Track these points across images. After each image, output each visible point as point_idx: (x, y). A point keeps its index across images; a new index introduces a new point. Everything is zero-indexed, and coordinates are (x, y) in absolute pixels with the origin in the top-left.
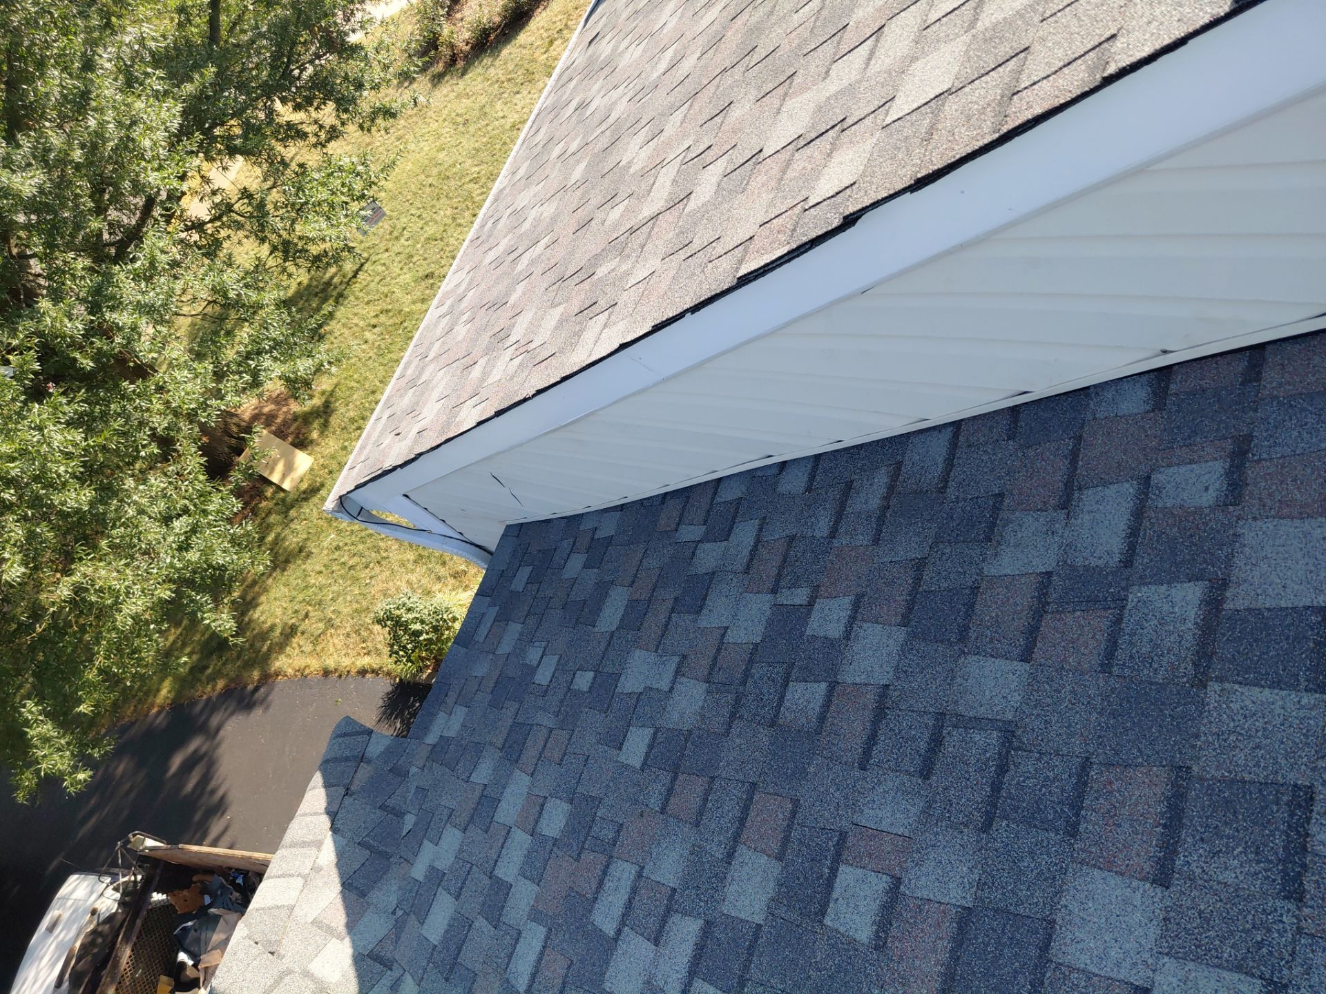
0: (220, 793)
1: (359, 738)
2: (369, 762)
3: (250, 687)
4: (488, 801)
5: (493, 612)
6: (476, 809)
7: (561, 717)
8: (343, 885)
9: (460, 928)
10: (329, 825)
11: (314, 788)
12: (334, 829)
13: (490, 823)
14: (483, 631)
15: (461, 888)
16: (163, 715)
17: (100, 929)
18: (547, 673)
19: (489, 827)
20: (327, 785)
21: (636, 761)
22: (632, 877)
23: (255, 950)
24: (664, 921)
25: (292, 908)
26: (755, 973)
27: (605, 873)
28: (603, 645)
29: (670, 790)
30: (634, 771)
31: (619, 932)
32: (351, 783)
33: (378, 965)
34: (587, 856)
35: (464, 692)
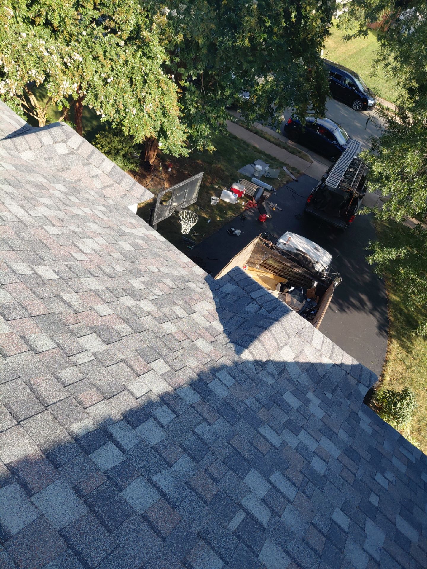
0: (347, 311)
1: (368, 382)
2: (357, 384)
3: (388, 330)
4: (331, 435)
5: (413, 460)
6: (329, 427)
7: (360, 482)
8: (313, 364)
9: (286, 408)
10: (337, 363)
11: (353, 361)
12: (334, 365)
13: (322, 433)
14: (405, 452)
15: (300, 413)
16: (384, 295)
17: (311, 264)
18: (380, 480)
19: (321, 432)
20: (352, 366)
21: (335, 516)
22: (289, 497)
23: (300, 328)
24: (270, 507)
25: (310, 344)
26: (242, 546)
27: (293, 483)
28: (389, 516)
29: (319, 531)
30: (331, 514)
31: (270, 482)
32: (350, 375)
33: (281, 370)
34: (301, 477)
35: (378, 434)
